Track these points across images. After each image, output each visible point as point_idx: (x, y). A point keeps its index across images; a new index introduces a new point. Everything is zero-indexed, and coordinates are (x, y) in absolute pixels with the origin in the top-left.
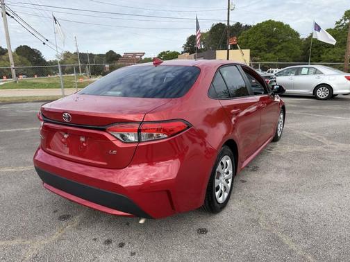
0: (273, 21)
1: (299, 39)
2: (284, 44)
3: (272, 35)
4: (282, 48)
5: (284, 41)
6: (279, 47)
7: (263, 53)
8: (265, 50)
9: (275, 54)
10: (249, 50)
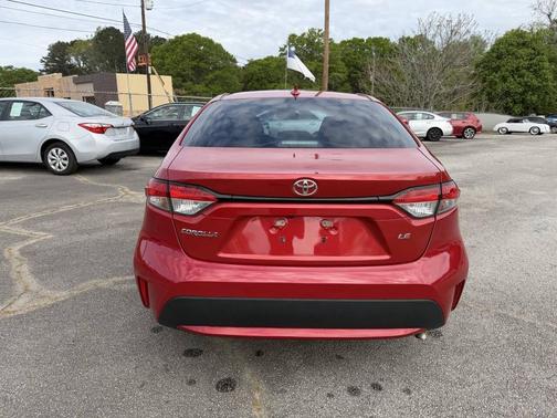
0: (199, 36)
1: (236, 67)
2: (217, 72)
3: (200, 57)
4: (216, 77)
5: (216, 68)
6: (211, 76)
7: (189, 83)
8: (191, 80)
9: (207, 86)
10: (170, 77)
